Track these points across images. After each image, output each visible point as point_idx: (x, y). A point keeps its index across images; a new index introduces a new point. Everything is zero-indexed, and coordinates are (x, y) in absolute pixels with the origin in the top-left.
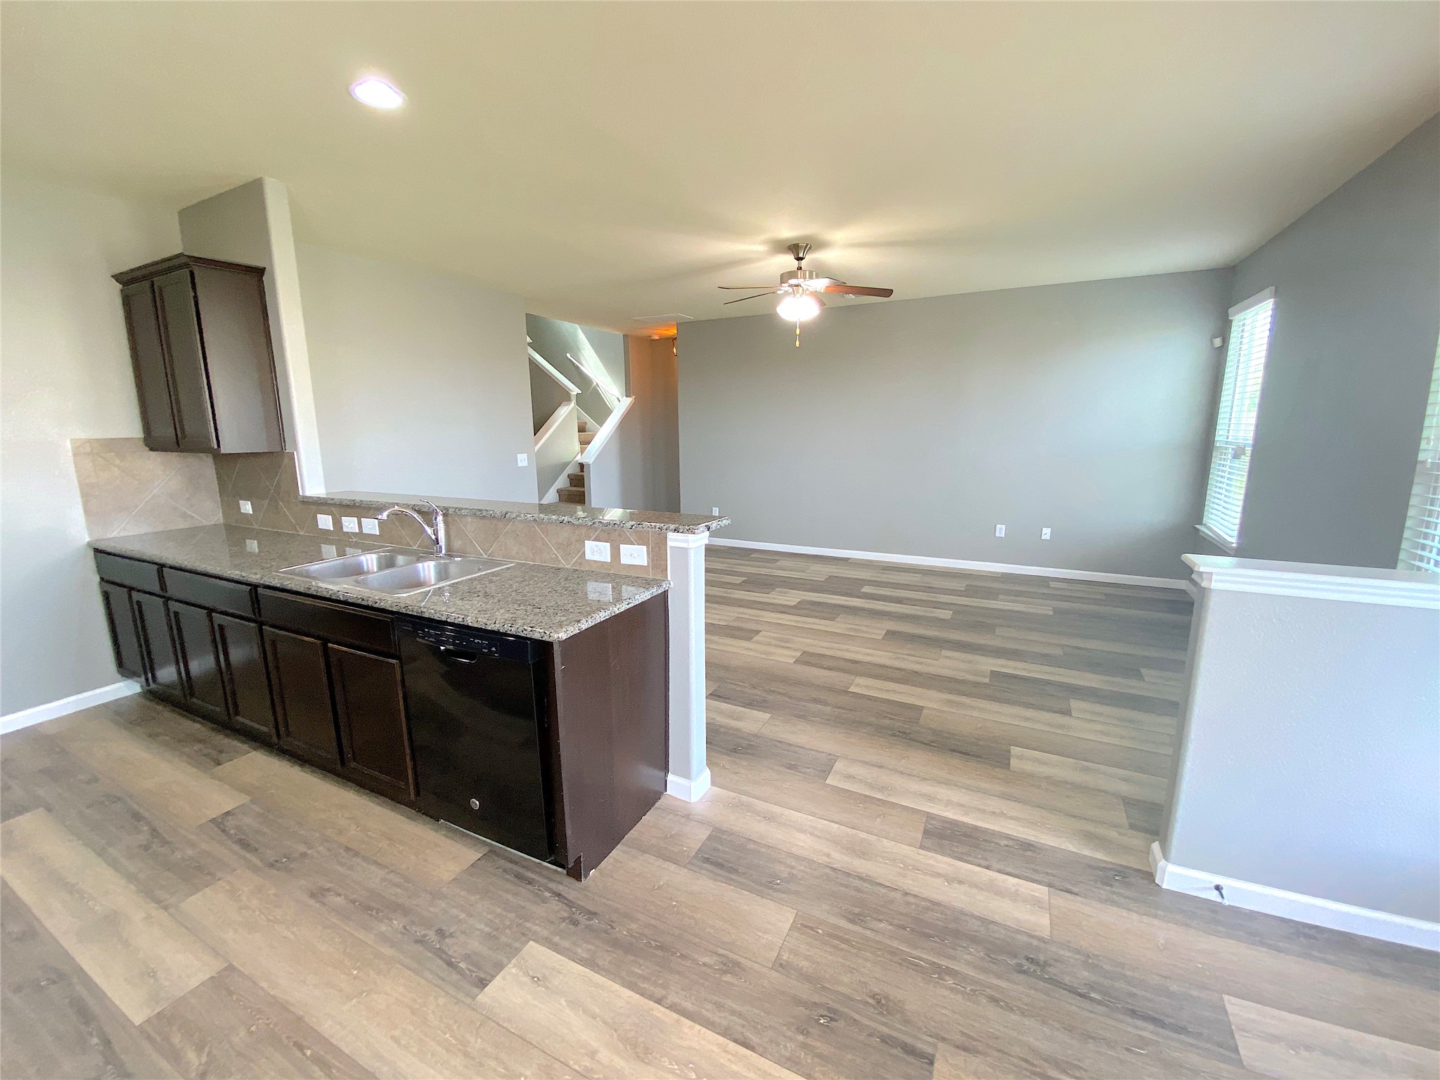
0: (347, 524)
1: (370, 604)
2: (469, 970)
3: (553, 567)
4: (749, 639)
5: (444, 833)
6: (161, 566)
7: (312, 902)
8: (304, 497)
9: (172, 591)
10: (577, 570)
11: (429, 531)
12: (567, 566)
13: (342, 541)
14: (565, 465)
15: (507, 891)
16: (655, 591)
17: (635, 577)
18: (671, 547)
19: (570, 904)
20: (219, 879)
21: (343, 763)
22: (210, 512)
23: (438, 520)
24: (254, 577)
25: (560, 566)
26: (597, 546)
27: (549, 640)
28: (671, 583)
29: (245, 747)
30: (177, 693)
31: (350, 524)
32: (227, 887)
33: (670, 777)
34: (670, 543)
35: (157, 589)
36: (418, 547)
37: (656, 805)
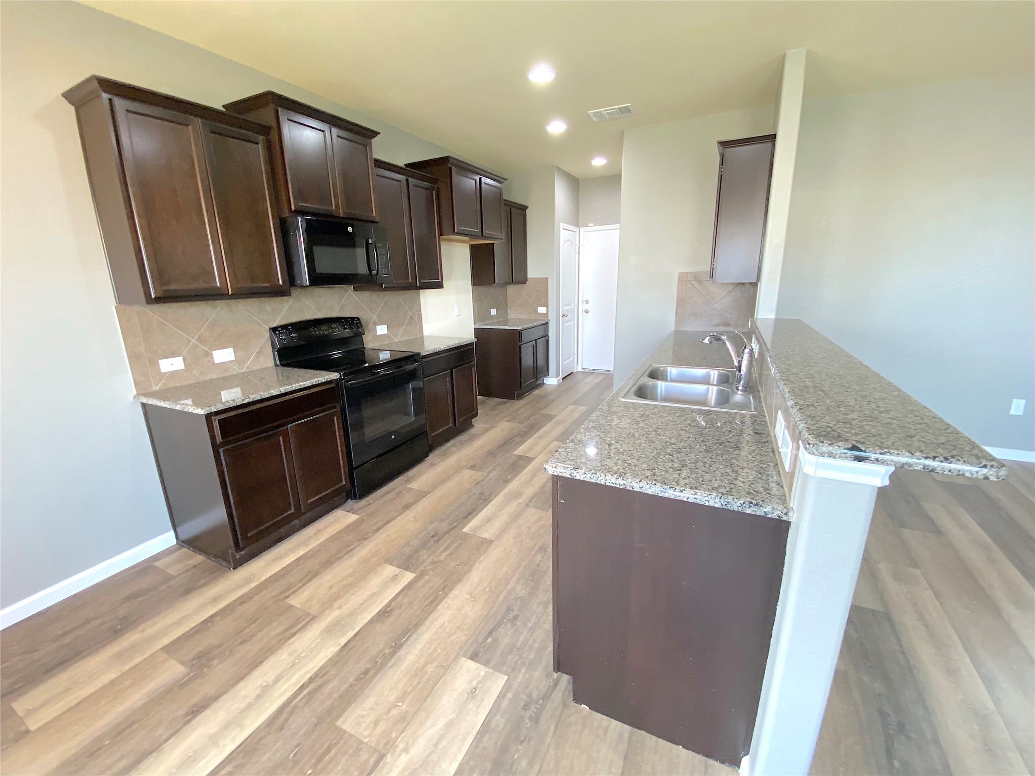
2: (485, 646)
8: (755, 319)
11: (735, 361)
19: (546, 697)
23: (745, 352)
26: (780, 421)
28: (792, 512)
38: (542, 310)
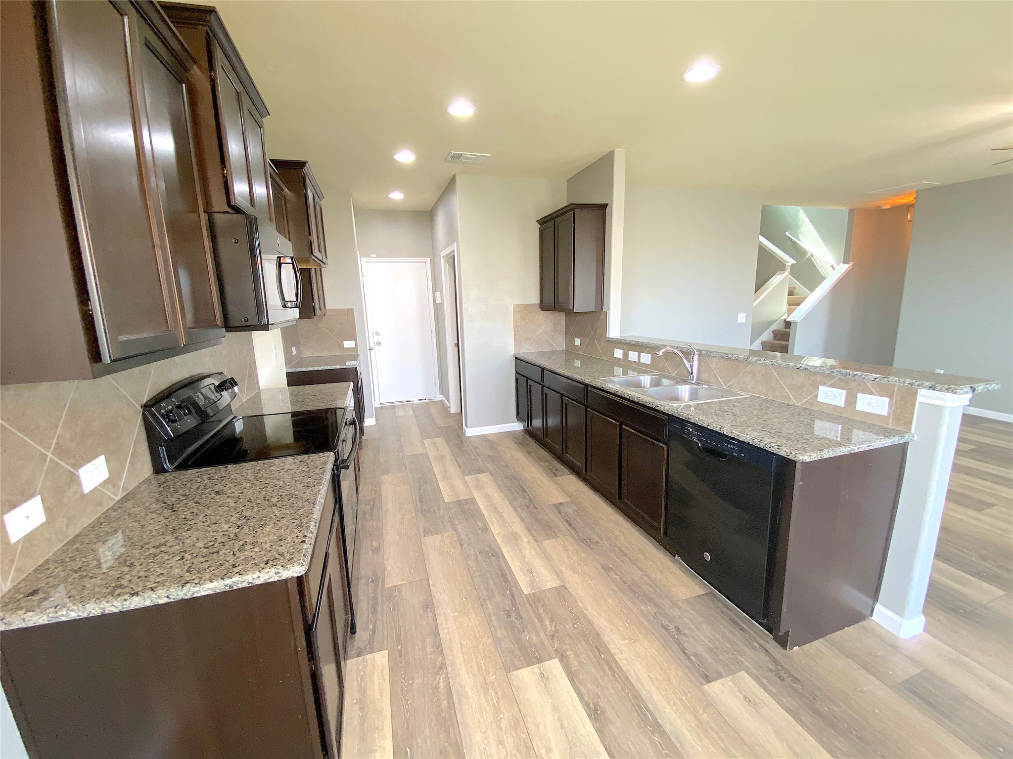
0: (631, 356)
1: (654, 407)
2: (699, 666)
3: (783, 403)
4: (980, 510)
5: (678, 566)
6: (543, 369)
7: (603, 571)
8: (609, 338)
9: (546, 383)
10: (807, 409)
11: (688, 365)
12: (796, 404)
13: (627, 365)
14: (771, 323)
15: (725, 627)
16: (896, 440)
17: (870, 423)
18: (921, 403)
19: (775, 662)
20: (558, 537)
21: (620, 498)
22: (560, 344)
23: (694, 357)
24: (588, 381)
25: (791, 403)
26: (831, 391)
27: (794, 459)
28: (915, 435)
29: (567, 471)
30: (540, 434)
31: (633, 356)
32: (562, 543)
33: (878, 607)
34: (919, 399)
35: (540, 381)
36: (675, 375)
37: (861, 623)
38: (349, 344)
